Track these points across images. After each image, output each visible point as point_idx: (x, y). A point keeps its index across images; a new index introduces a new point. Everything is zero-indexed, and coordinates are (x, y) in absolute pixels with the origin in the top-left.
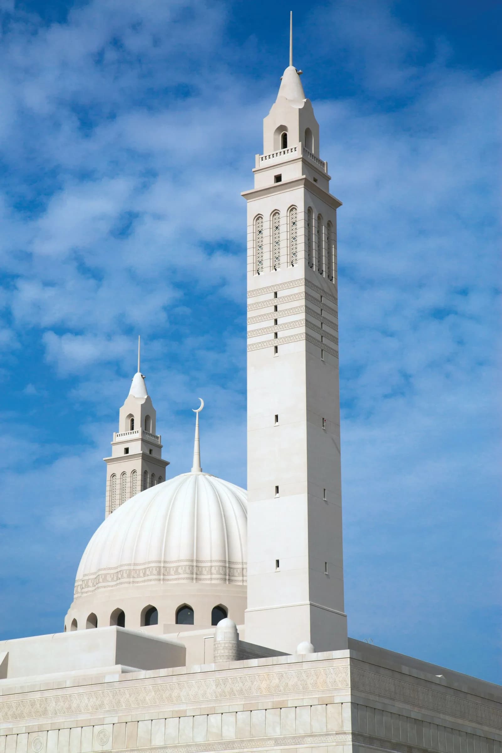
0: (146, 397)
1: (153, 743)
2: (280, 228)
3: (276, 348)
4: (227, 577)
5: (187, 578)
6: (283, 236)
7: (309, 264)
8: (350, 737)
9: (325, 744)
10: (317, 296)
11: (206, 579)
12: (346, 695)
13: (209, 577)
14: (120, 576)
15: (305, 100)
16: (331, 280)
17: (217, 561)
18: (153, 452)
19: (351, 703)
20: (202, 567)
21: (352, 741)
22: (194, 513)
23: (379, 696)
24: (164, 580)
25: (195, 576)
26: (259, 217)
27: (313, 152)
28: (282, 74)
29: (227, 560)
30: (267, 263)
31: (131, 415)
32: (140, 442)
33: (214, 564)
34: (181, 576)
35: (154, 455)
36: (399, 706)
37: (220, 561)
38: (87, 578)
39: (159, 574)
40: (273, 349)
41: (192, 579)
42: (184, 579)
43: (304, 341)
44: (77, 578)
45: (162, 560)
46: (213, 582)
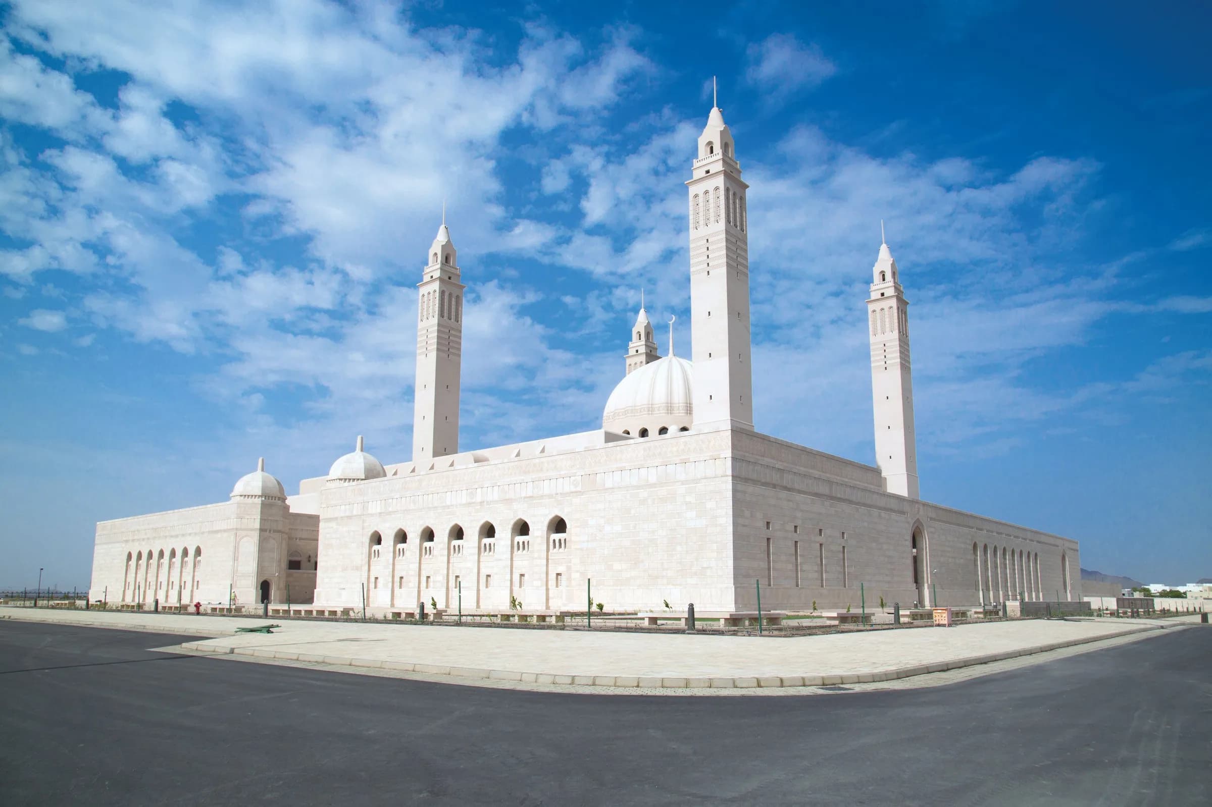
0: (647, 322)
1: (606, 485)
2: (710, 201)
3: (708, 272)
4: (689, 412)
5: (666, 413)
6: (712, 205)
7: (728, 221)
8: (730, 478)
9: (714, 483)
10: (734, 240)
11: (676, 413)
12: (728, 453)
13: (678, 412)
14: (626, 413)
15: (724, 126)
16: (743, 231)
17: (682, 403)
18: (652, 352)
19: (732, 457)
20: (674, 407)
21: (732, 480)
22: (668, 376)
23: (752, 454)
24: (651, 414)
25: (669, 412)
26: (696, 196)
27: (730, 156)
28: (709, 112)
29: (688, 402)
30: (702, 222)
31: (639, 332)
32: (644, 346)
33: (681, 405)
34: (661, 412)
35: (653, 353)
36: (767, 460)
37: (684, 403)
38: (609, 414)
39: (649, 411)
40: (707, 273)
41: (668, 413)
42: (663, 413)
43: (726, 267)
44: (604, 415)
45: (650, 403)
46: (680, 414)
